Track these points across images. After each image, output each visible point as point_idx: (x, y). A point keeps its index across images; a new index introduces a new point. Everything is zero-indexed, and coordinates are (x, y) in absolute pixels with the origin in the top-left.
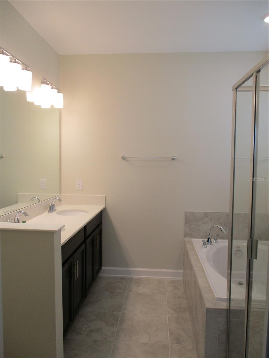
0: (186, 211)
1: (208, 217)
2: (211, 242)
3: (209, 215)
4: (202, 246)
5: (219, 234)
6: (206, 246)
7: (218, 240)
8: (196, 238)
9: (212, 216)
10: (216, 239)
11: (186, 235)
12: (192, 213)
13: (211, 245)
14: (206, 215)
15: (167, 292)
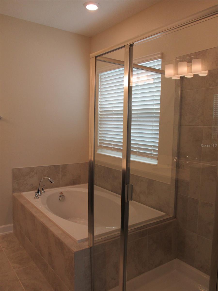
0: (13, 168)
1: (33, 171)
2: (41, 193)
3: (35, 169)
4: (35, 197)
5: (45, 185)
6: (38, 198)
7: (45, 190)
8: (24, 191)
9: (37, 170)
10: (44, 190)
11: (14, 190)
12: (19, 169)
13: (41, 195)
14: (32, 169)
15: (3, 248)
